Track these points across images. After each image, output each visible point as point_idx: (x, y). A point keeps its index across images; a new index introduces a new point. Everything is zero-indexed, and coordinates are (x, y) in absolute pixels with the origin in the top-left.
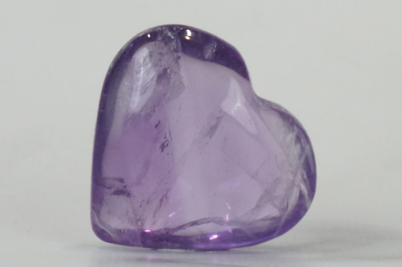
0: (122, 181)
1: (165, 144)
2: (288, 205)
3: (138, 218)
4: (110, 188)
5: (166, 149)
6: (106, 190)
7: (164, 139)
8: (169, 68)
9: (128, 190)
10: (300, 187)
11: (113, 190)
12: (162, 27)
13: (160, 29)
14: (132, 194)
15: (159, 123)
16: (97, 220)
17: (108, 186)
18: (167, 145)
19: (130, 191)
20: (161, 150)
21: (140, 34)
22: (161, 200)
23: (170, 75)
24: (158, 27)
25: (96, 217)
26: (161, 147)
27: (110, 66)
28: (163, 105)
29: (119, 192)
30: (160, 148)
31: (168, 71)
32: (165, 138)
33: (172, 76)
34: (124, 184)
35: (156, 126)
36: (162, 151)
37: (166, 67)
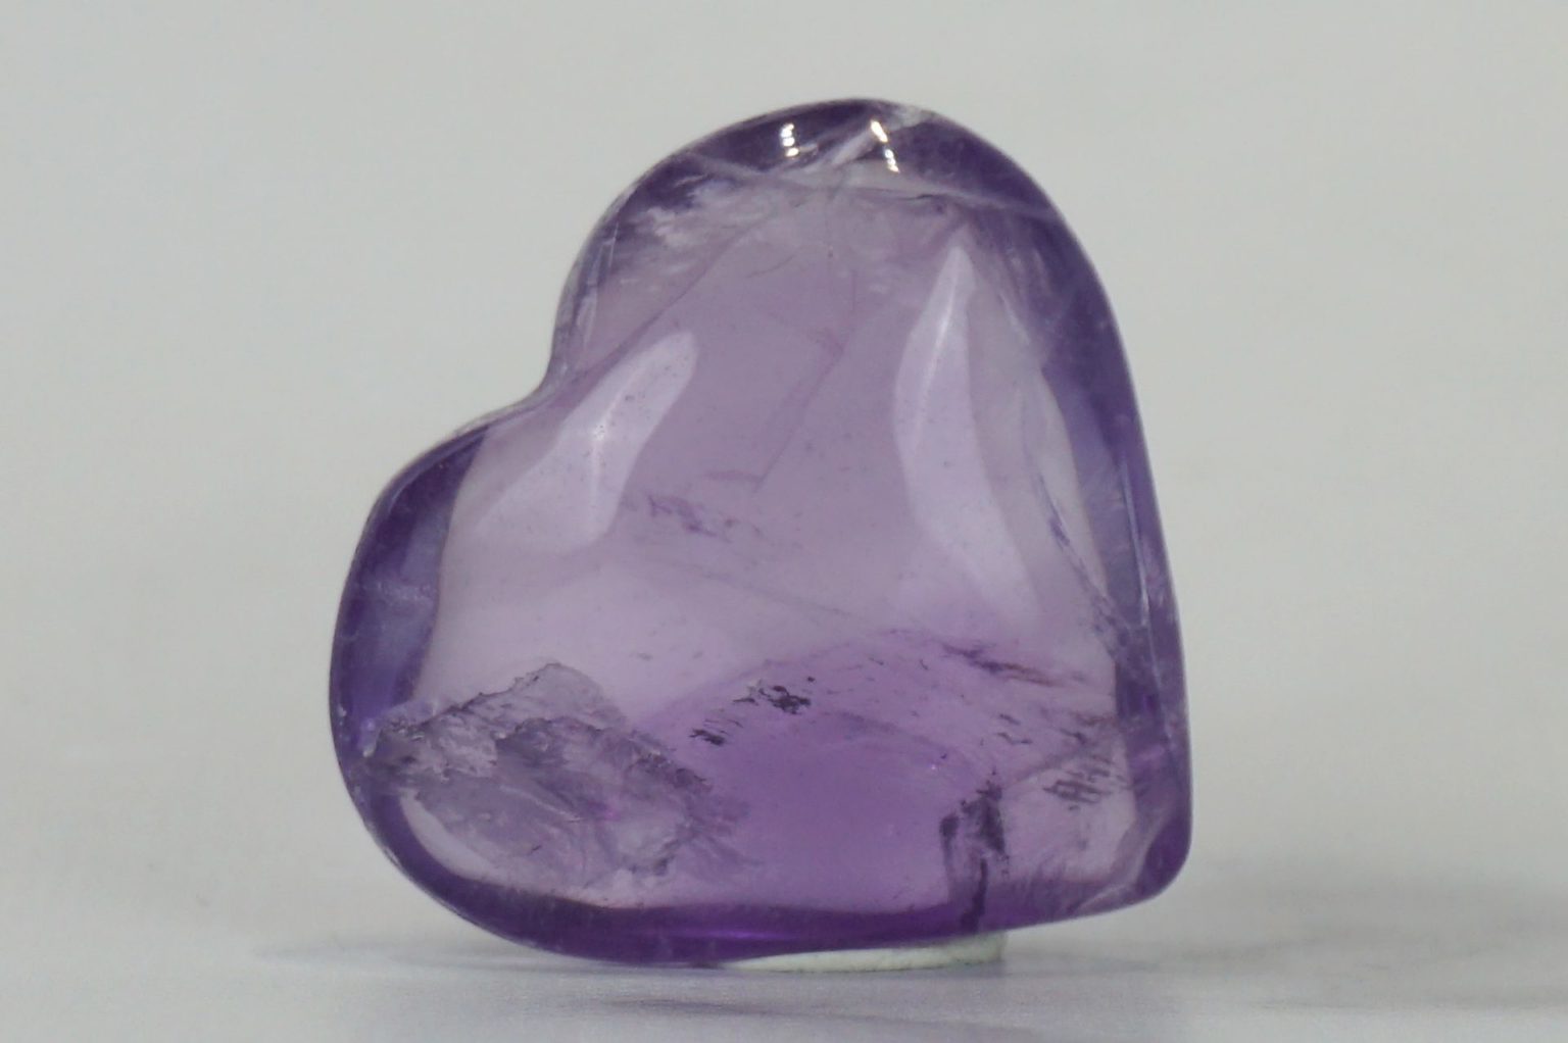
0: (948, 827)
1: (776, 695)
2: (923, 196)
3: (1074, 740)
4: (984, 866)
5: (792, 692)
6: (995, 875)
7: (757, 705)
8: (492, 735)
9: (976, 797)
10: (848, 162)
11: (989, 854)
12: (350, 785)
13: (358, 790)
14: (988, 782)
15: (700, 733)
16: (1112, 891)
17: (978, 875)
18: (778, 689)
19: (979, 792)
20: (802, 708)
21: (392, 860)
22: (993, 667)
23: (518, 727)
24: (353, 797)
25: (1101, 896)
26: (790, 708)
27: (532, 947)
28: (634, 732)
29: (992, 832)
30: (794, 713)
31: (502, 736)
32: (752, 700)
33: (521, 717)
34: (961, 815)
35: (716, 741)
36: (805, 702)
37: (491, 745)
